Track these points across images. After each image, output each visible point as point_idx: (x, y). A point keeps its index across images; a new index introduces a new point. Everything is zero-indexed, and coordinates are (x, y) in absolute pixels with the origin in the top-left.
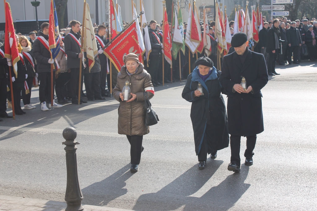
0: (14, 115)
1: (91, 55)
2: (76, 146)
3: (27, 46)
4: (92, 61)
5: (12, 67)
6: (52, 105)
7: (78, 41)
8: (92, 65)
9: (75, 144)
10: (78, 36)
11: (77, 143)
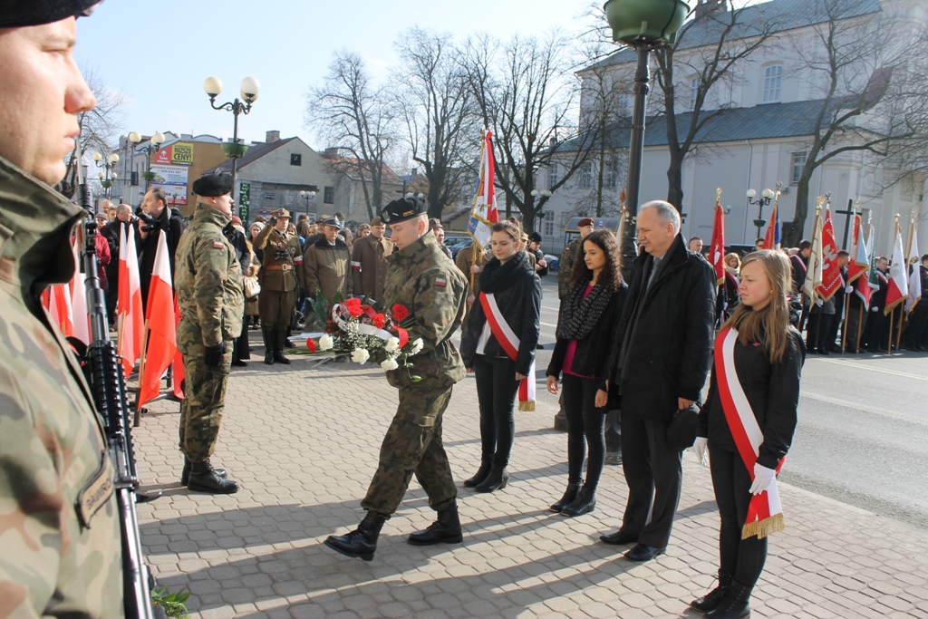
3: (736, 267)
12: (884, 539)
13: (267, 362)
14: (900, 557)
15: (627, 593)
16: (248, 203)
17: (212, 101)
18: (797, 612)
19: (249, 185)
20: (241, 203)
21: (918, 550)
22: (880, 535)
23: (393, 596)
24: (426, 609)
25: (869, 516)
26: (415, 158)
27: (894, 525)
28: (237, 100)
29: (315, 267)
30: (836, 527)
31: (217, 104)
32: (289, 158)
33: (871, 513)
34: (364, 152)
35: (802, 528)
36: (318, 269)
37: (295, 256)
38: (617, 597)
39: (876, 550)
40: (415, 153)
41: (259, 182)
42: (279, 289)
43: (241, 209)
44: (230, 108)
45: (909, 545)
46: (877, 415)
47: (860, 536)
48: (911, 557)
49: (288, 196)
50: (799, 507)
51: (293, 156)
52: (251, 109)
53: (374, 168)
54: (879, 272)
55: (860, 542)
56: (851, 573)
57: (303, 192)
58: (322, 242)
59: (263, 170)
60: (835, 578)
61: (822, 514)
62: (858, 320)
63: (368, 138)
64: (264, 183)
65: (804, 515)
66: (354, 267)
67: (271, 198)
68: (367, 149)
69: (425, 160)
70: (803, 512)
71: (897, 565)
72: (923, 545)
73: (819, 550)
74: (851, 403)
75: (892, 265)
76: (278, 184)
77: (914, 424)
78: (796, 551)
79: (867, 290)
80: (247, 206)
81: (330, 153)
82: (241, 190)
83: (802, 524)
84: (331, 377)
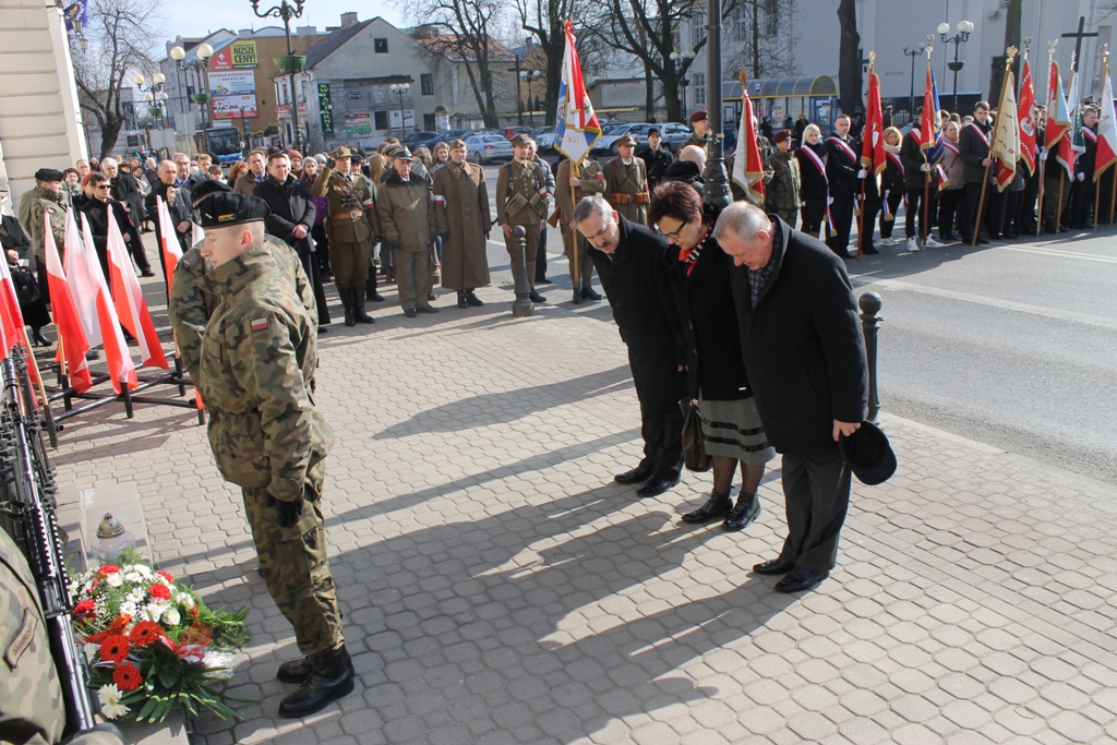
0: (859, 254)
1: (1011, 160)
2: (878, 324)
3: (897, 144)
4: (1012, 171)
5: (871, 178)
6: (925, 243)
7: (985, 138)
8: (1009, 180)
9: (877, 320)
10: (985, 129)
11: (880, 319)
12: (1001, 482)
13: (348, 324)
14: (1011, 501)
15: (699, 569)
16: (330, 107)
17: (255, 7)
18: (875, 576)
19: (328, 85)
20: (322, 108)
21: (1035, 492)
22: (999, 477)
23: (454, 592)
24: (486, 603)
25: (996, 455)
26: (525, 27)
27: (1020, 462)
28: (284, 3)
29: (389, 208)
30: (953, 472)
31: (261, 11)
32: (373, 44)
33: (999, 451)
34: (463, 27)
35: (914, 476)
36: (393, 210)
37: (364, 199)
38: (687, 573)
39: (988, 496)
40: (524, 21)
41: (340, 80)
42: (350, 240)
43: (322, 115)
44: (278, 14)
45: (1027, 487)
46: (1055, 319)
47: (978, 480)
48: (1024, 501)
49: (378, 93)
50: (918, 451)
51: (377, 41)
52: (303, 11)
53: (476, 43)
54: (1084, 128)
55: (974, 487)
56: (949, 525)
57: (394, 86)
58: (393, 179)
59: (343, 64)
60: (930, 533)
61: (941, 457)
62: (1058, 192)
63: (465, 8)
64: (346, 81)
65: (920, 460)
66: (435, 202)
67: (356, 98)
68: (465, 22)
69: (537, 27)
70: (920, 456)
71: (1004, 512)
72: (1043, 485)
73: (923, 501)
74: (1026, 306)
75: (1101, 118)
76: (363, 80)
77: (1095, 328)
78: (898, 506)
79: (1071, 154)
80: (330, 111)
81: (421, 32)
82: (320, 92)
83: (914, 472)
84: (419, 334)
